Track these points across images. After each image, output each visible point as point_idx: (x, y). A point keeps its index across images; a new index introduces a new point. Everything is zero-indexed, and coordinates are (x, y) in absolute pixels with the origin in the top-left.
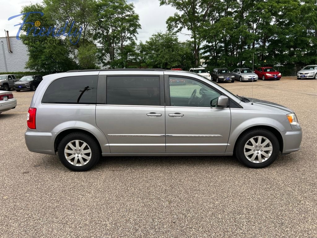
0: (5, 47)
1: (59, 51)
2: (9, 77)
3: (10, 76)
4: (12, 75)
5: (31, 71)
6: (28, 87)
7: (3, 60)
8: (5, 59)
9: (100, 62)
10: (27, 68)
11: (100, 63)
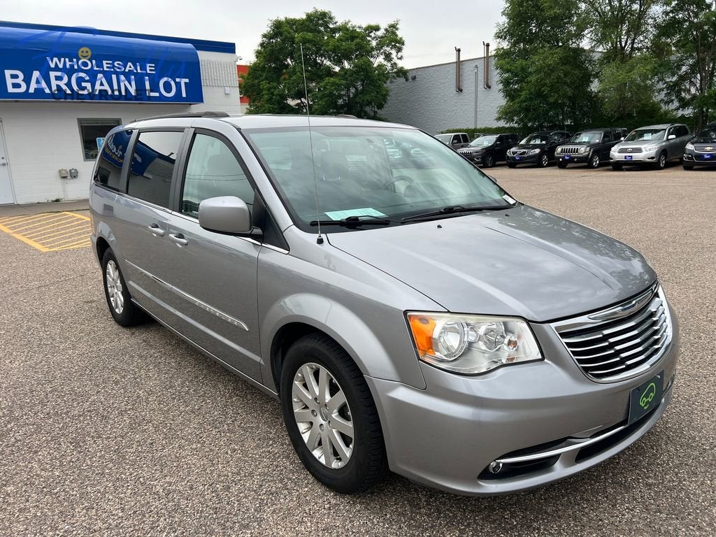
0: (479, 78)
1: (559, 77)
2: (456, 137)
3: (459, 135)
4: (462, 135)
5: (507, 126)
6: (478, 159)
7: (473, 104)
8: (476, 102)
9: (673, 98)
10: (499, 119)
11: (672, 101)
